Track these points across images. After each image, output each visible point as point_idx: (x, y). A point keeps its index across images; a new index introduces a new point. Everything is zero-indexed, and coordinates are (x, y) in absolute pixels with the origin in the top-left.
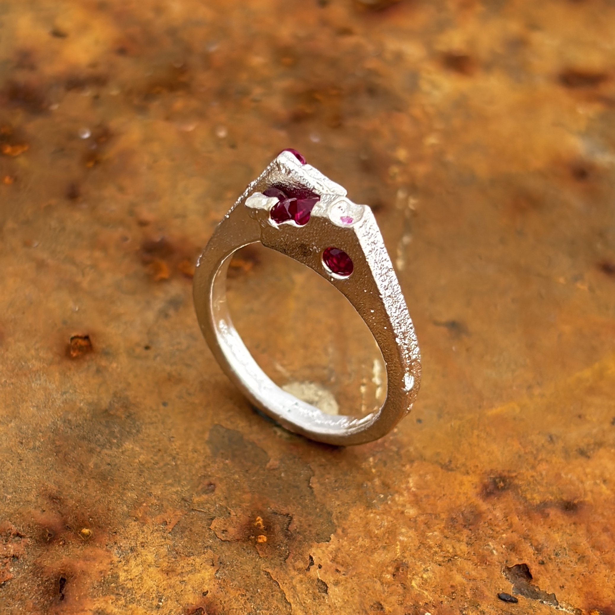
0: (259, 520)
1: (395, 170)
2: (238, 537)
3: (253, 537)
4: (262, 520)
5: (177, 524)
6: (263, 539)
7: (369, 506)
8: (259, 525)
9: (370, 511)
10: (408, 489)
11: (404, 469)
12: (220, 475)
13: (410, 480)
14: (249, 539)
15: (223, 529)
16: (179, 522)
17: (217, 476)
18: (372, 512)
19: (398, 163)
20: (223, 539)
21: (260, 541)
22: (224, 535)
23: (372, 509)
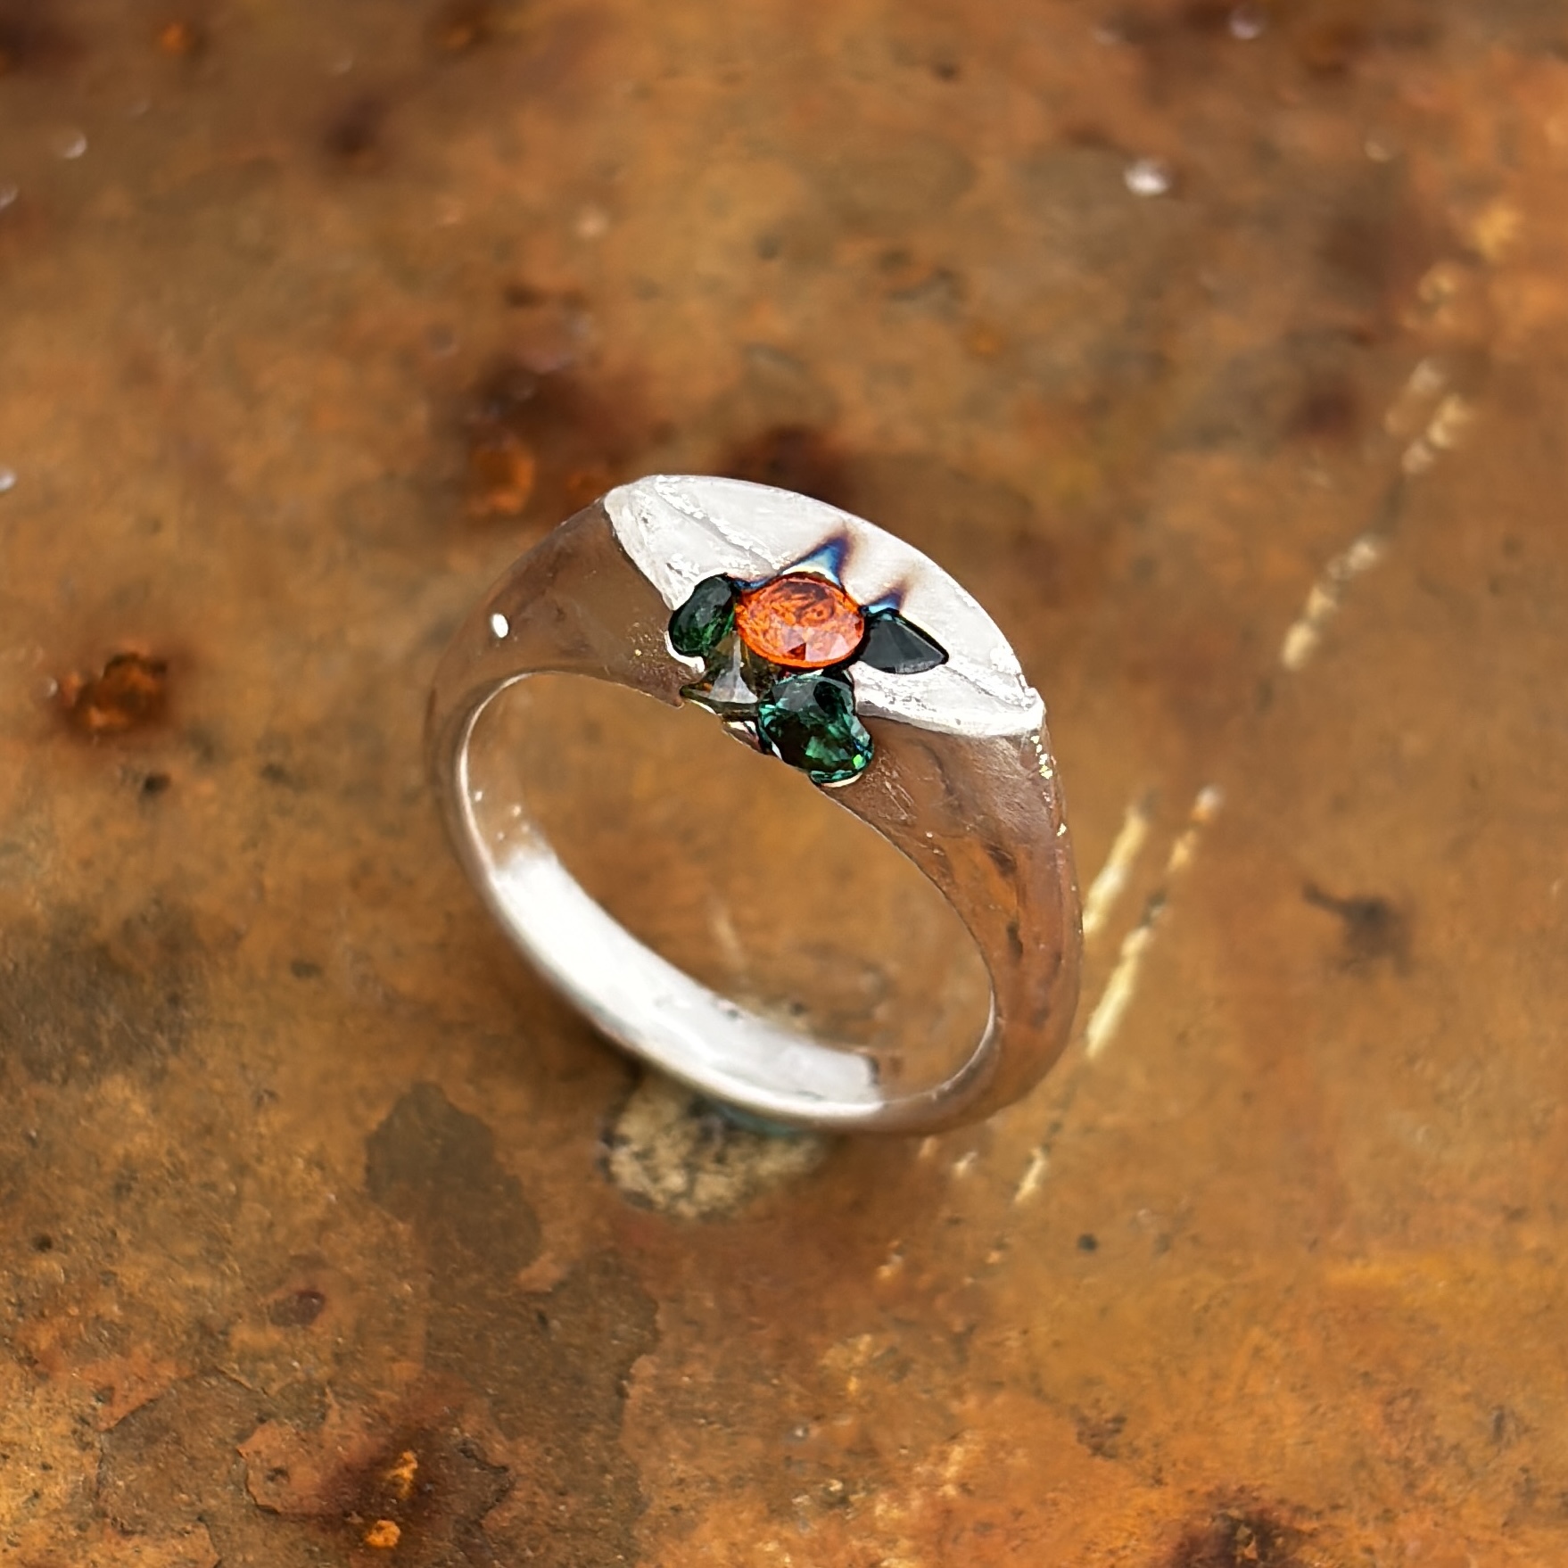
0: (406, 1463)
1: (1444, 280)
2: (315, 1505)
3: (357, 1520)
4: (414, 1465)
5: (143, 1407)
6: (387, 1534)
7: (779, 1510)
8: (395, 1483)
9: (775, 1528)
10: (934, 1483)
11: (955, 1406)
12: (357, 1268)
13: (957, 1453)
14: (345, 1524)
15: (278, 1463)
16: (151, 1401)
17: (347, 1269)
18: (776, 1537)
19: (1469, 258)
20: (261, 1501)
21: (377, 1539)
22: (271, 1485)
23: (782, 1523)
